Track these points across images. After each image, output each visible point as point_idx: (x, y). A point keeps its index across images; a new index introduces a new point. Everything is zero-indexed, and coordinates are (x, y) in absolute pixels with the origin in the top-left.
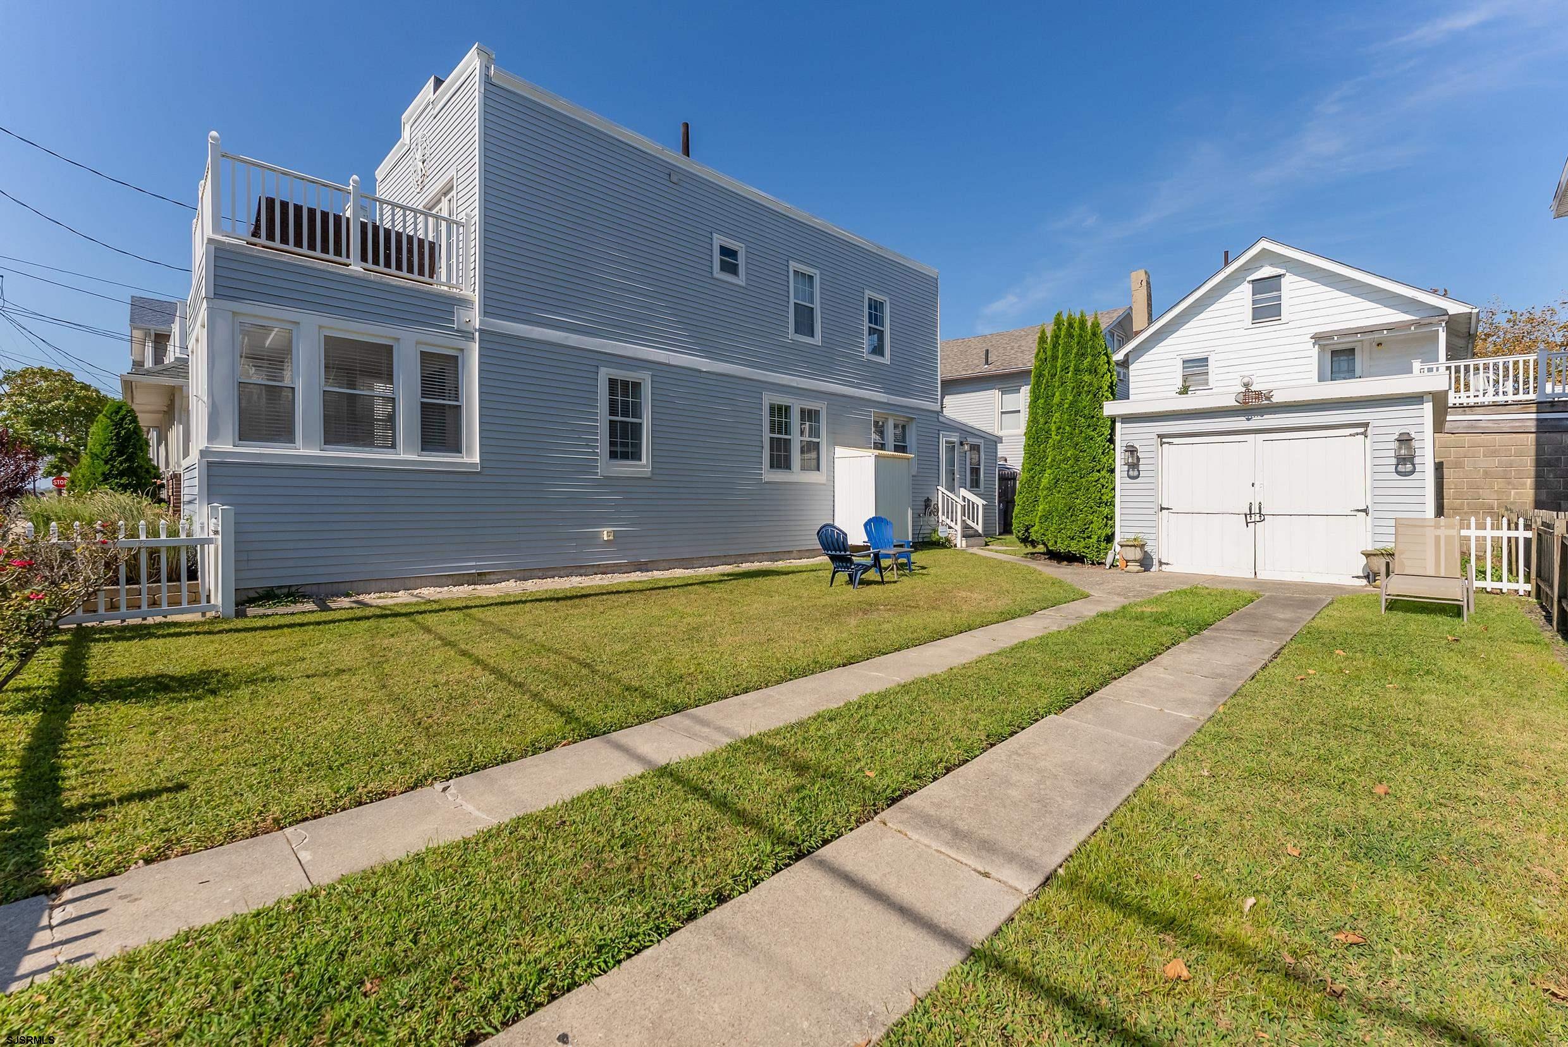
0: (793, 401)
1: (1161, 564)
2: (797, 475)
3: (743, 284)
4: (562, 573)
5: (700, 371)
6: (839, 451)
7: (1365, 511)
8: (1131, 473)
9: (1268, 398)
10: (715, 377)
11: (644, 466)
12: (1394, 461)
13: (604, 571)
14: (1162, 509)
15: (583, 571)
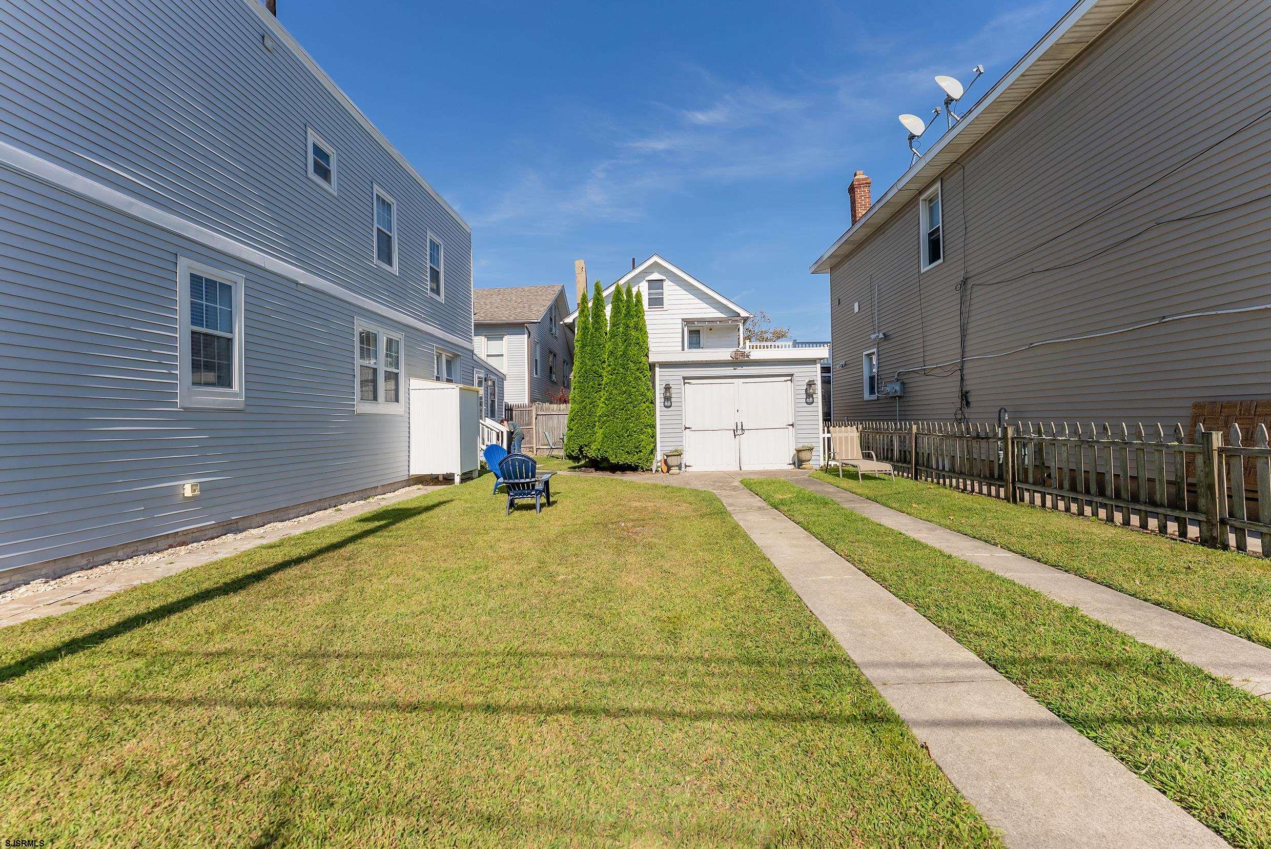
0: (380, 329)
1: (686, 466)
2: (382, 408)
3: (335, 194)
4: (120, 554)
5: (297, 283)
6: (415, 383)
7: (792, 425)
8: (666, 404)
9: (748, 356)
10: (311, 292)
11: (236, 395)
12: (804, 396)
13: (183, 540)
14: (686, 428)
15: (152, 546)
